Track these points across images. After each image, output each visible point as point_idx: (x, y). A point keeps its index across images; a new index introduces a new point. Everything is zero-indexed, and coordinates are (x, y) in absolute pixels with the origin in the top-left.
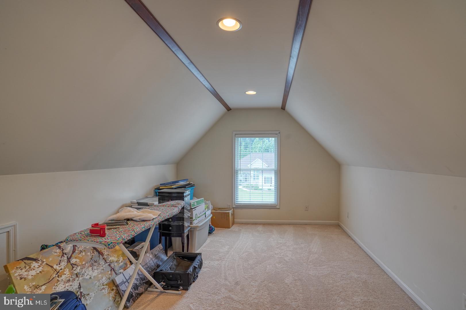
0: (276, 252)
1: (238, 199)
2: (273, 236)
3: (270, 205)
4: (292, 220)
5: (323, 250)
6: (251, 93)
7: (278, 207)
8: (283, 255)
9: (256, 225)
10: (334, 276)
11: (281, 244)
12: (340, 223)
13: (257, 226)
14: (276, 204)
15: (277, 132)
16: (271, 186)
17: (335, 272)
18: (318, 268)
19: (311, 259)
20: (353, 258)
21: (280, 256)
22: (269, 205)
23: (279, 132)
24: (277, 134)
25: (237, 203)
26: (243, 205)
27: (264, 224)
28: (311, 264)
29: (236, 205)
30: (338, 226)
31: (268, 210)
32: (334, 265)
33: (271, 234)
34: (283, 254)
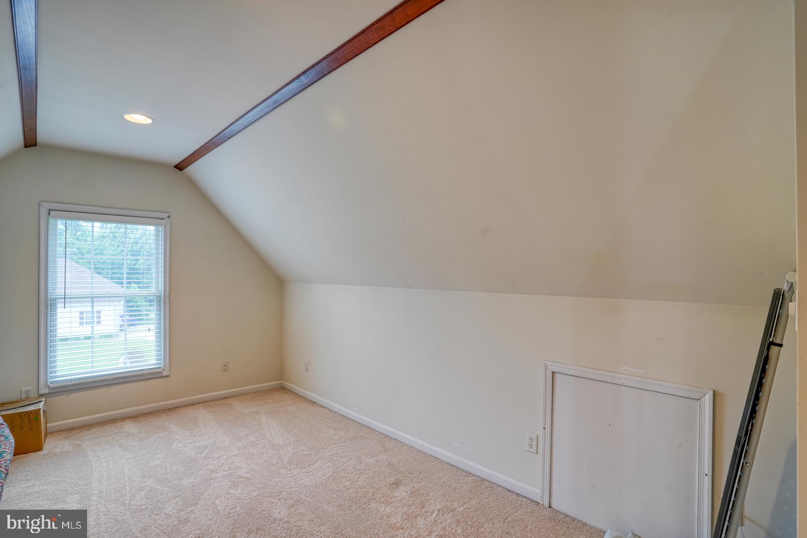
0: (211, 467)
1: (55, 372)
2: (177, 437)
3: (147, 371)
4: (197, 395)
5: (292, 436)
6: (138, 119)
7: (165, 374)
8: (229, 469)
9: (116, 422)
10: (344, 473)
11: (206, 447)
12: (284, 382)
13: (117, 424)
14: (160, 368)
15: (165, 215)
16: (149, 330)
17: (341, 466)
18: (311, 470)
19: (287, 459)
20: (347, 435)
21: (225, 473)
22: (145, 372)
23: (168, 214)
24: (163, 219)
25: (52, 383)
26: (72, 383)
27: (134, 417)
28: (293, 466)
29: (51, 386)
30: (283, 389)
31: (143, 382)
32: (330, 455)
33: (168, 433)
34: (227, 466)
